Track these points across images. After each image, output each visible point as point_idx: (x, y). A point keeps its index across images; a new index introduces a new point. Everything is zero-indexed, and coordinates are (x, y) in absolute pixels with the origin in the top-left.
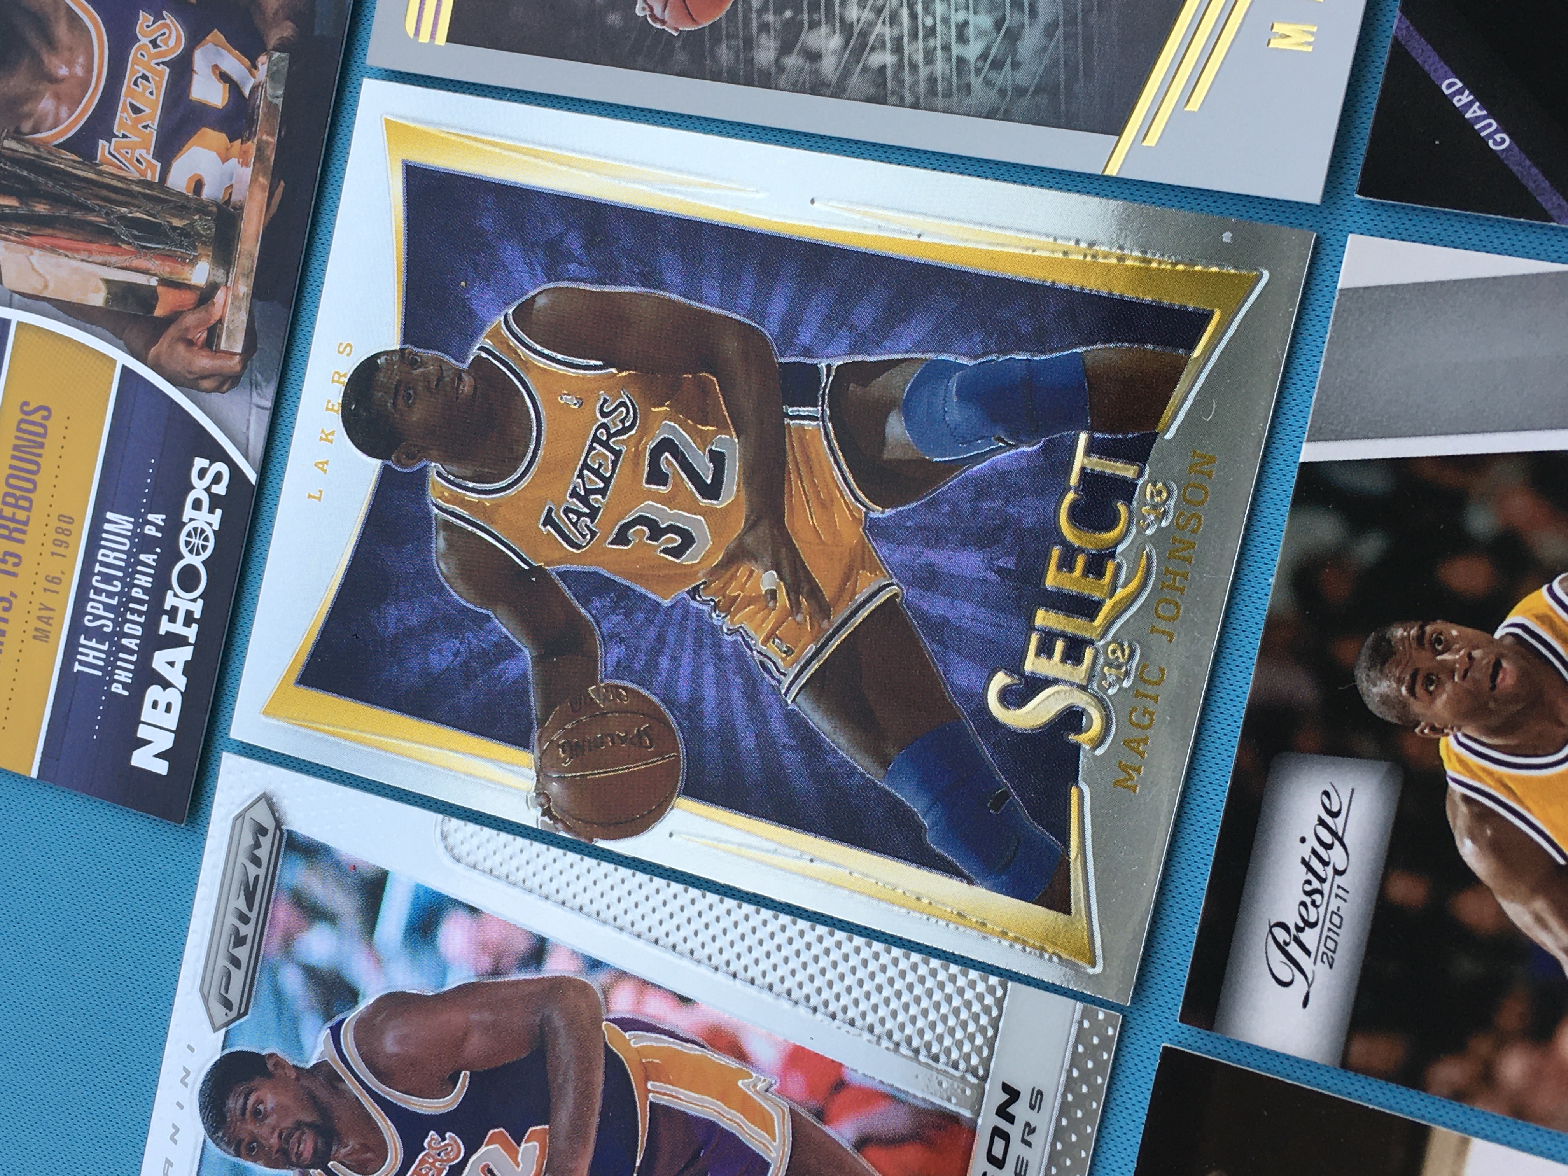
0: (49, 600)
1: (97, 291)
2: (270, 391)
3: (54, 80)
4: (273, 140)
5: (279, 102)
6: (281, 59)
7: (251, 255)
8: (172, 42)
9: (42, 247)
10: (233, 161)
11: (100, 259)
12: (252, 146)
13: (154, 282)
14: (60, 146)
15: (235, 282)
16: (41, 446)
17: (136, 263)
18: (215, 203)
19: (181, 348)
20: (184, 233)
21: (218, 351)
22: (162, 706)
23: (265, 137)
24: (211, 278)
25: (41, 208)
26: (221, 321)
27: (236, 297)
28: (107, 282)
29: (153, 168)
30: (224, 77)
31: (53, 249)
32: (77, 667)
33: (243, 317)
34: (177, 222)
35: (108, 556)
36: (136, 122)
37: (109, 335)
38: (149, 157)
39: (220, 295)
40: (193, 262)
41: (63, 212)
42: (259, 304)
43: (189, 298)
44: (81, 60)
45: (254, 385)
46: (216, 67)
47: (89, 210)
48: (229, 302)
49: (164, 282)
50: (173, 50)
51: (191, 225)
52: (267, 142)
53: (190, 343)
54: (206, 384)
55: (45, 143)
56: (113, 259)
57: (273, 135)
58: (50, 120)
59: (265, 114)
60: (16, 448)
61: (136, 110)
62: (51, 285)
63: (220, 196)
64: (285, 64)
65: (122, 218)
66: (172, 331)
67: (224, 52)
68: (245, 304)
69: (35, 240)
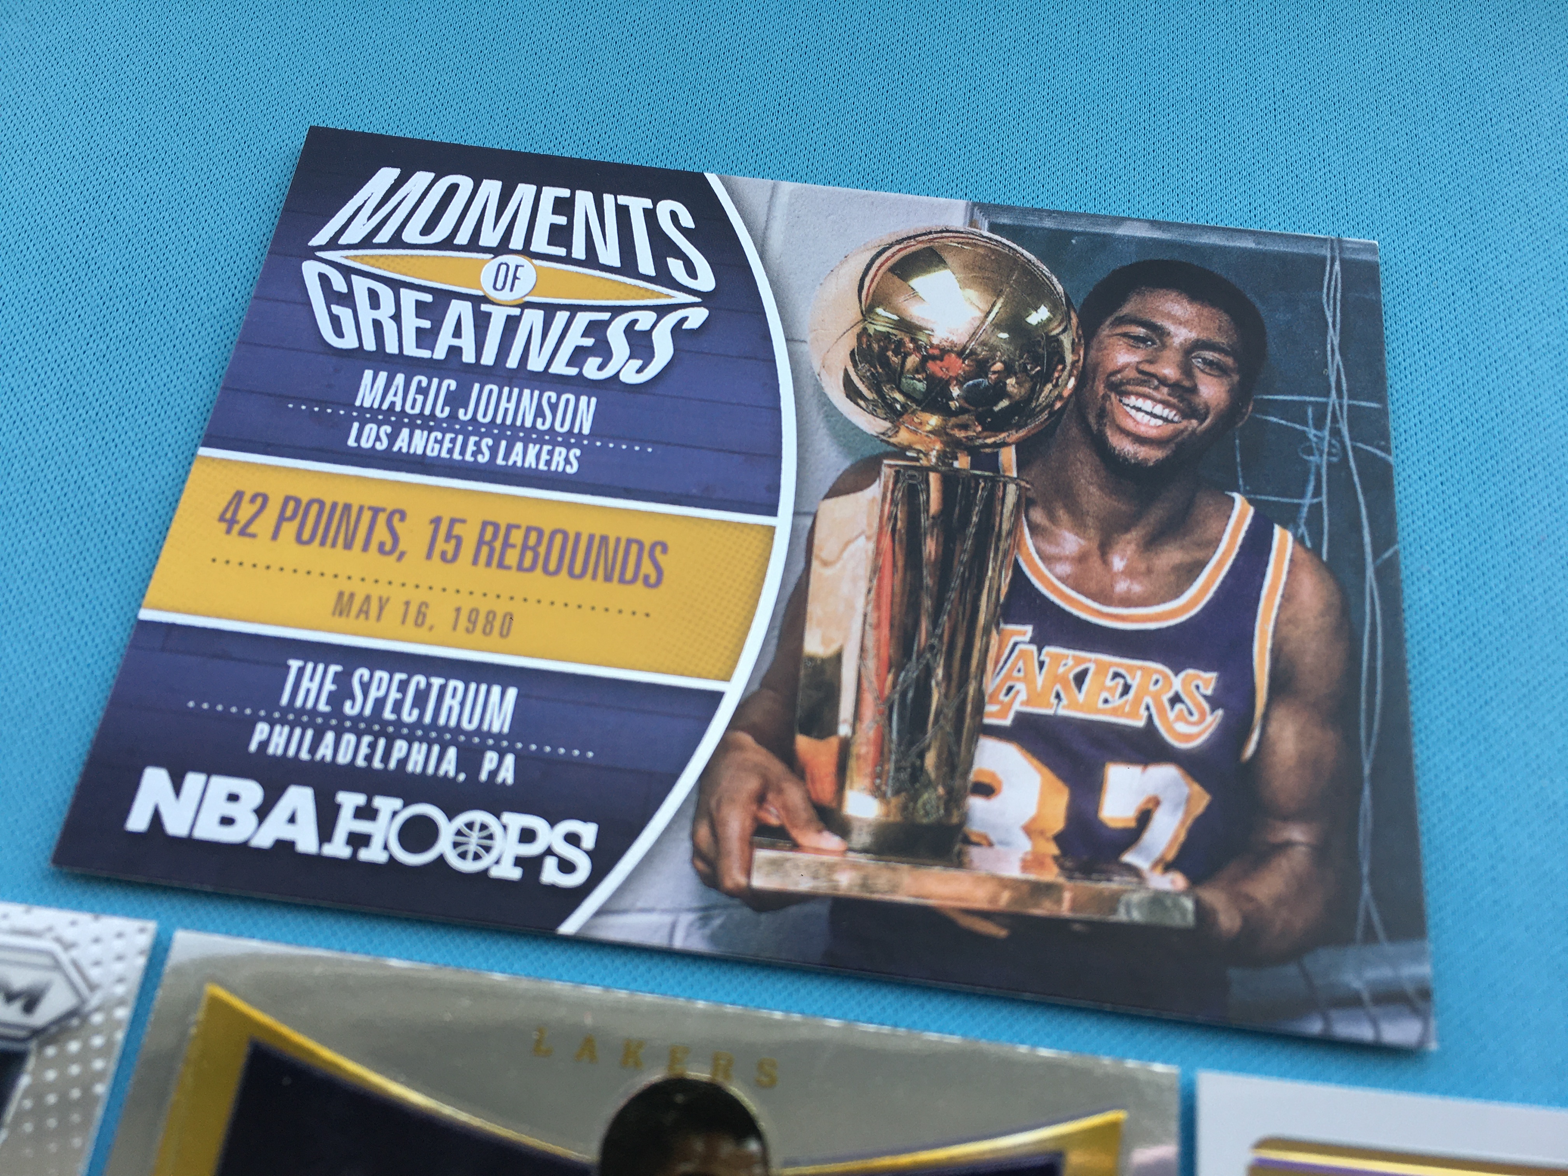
0: (394, 611)
1: (825, 642)
2: (697, 944)
3: (1105, 549)
4: (1065, 909)
5: (1121, 916)
6: (1183, 911)
7: (894, 889)
8: (1181, 727)
9: (878, 553)
10: (1025, 845)
11: (870, 643)
12: (1051, 874)
13: (844, 730)
14: (1017, 568)
15: (854, 866)
16: (608, 578)
17: (869, 698)
18: (965, 818)
19: (752, 784)
20: (917, 772)
21: (752, 846)
22: (230, 809)
23: (1067, 896)
24: (856, 825)
25: (930, 547)
26: (796, 846)
27: (831, 868)
28: (838, 658)
29: (1003, 714)
30: (1144, 818)
31: (876, 570)
32: (295, 664)
33: (803, 884)
34: (930, 759)
35: (454, 696)
36: (1063, 680)
37: (765, 666)
38: (1017, 707)
39: (831, 841)
40: (877, 792)
41: (928, 581)
42: (823, 910)
43: (825, 790)
44: (1137, 588)
45: (705, 914)
46: (1156, 802)
47: (935, 622)
48: (826, 858)
49: (845, 746)
50: (1171, 730)
51: (929, 785)
52: (1059, 901)
53: (760, 799)
54: (704, 831)
55: (1018, 544)
56: (871, 664)
57: (1073, 908)
58: (1051, 550)
59: (1100, 893)
60: (604, 539)
61: (1080, 679)
62: (828, 572)
63: (975, 827)
64: (1176, 920)
65: (928, 672)
66: (776, 767)
67: (1180, 815)
68: (822, 886)
69: (887, 541)
